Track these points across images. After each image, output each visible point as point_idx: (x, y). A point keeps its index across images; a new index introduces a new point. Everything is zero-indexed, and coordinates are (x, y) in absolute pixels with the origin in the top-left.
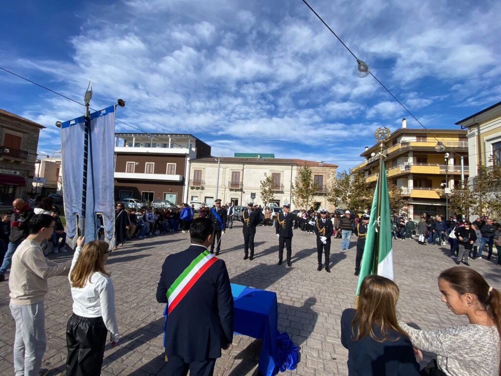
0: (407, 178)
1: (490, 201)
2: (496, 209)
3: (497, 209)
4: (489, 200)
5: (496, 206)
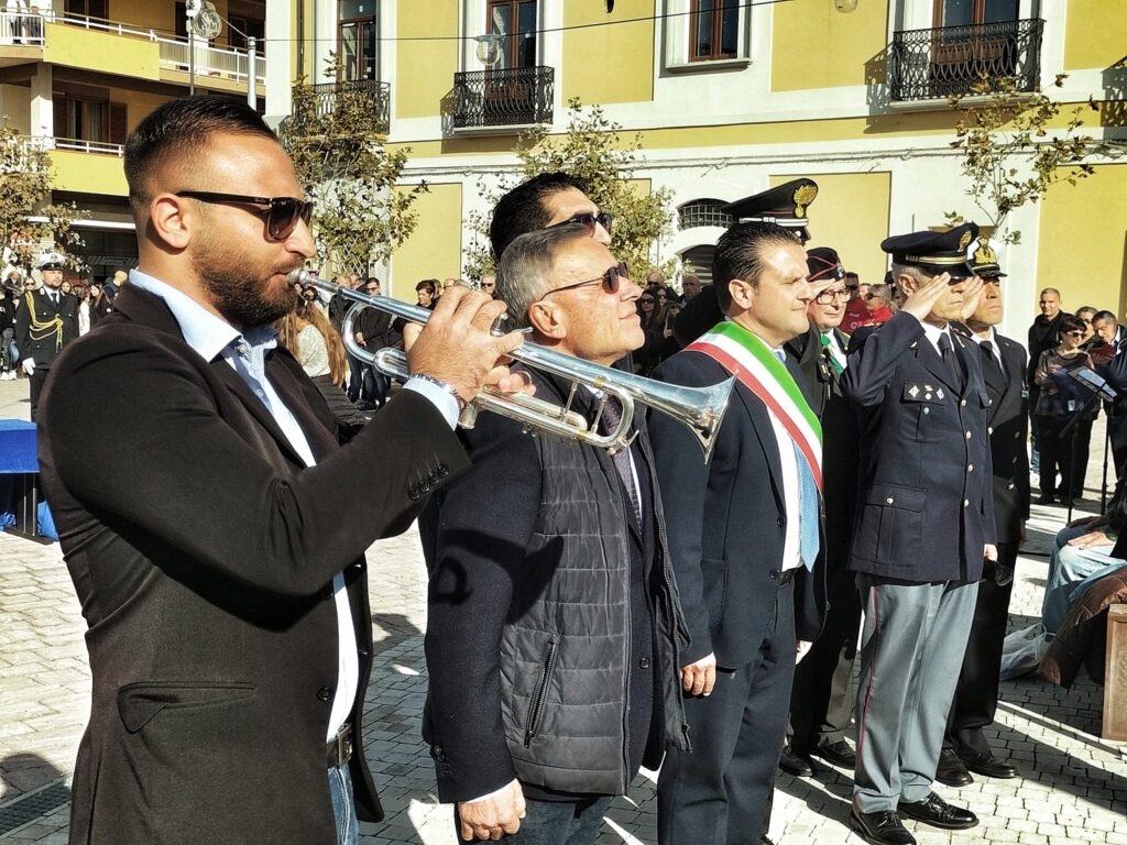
0: (28, 84)
1: (325, 216)
2: (337, 243)
3: (341, 243)
4: (323, 211)
5: (338, 232)
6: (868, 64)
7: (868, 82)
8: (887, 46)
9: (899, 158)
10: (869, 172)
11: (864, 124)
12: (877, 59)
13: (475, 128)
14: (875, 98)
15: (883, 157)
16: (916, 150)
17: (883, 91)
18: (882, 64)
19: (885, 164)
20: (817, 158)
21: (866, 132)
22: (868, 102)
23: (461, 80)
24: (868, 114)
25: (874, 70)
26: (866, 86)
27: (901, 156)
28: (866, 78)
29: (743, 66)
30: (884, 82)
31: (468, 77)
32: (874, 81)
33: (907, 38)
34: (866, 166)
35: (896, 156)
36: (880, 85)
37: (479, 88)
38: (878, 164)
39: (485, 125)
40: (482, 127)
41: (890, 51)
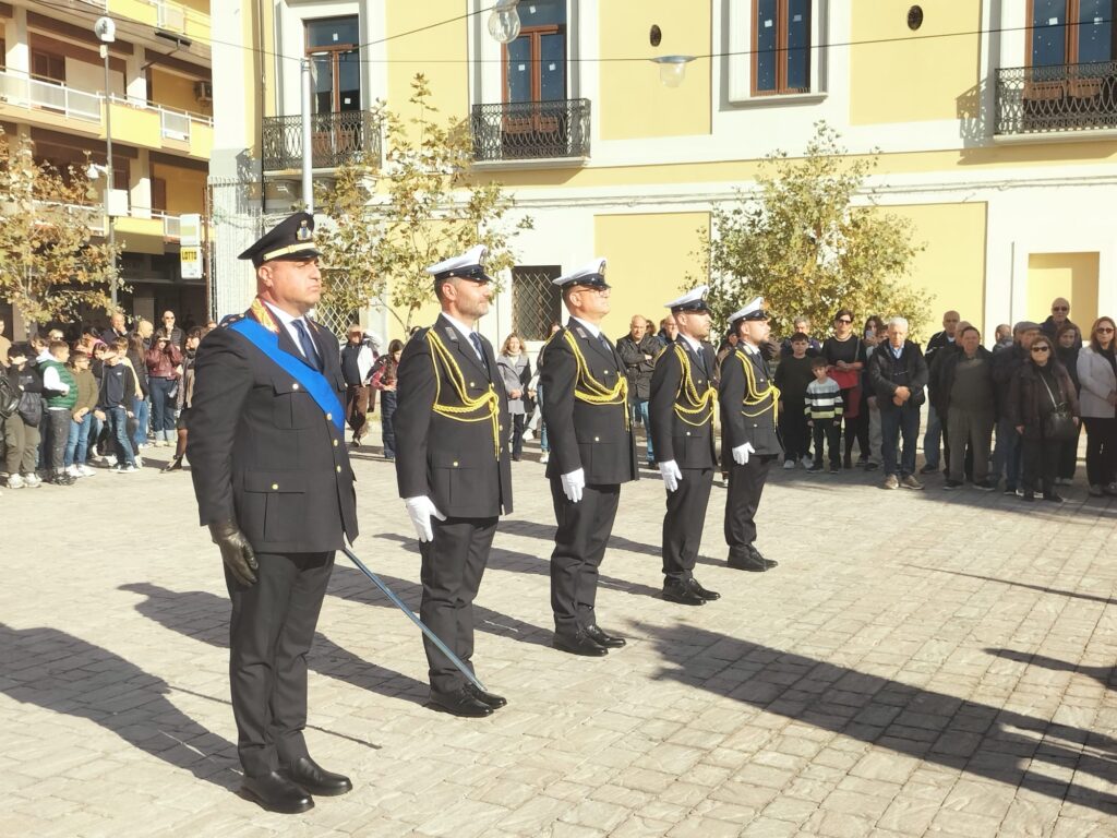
6: (959, 99)
7: (961, 117)
8: (979, 83)
9: (996, 190)
10: (963, 203)
11: (957, 157)
12: (969, 95)
13: (495, 162)
14: (969, 131)
15: (979, 188)
16: (1016, 181)
17: (977, 124)
18: (975, 99)
19: (982, 195)
20: (904, 189)
21: (960, 163)
22: (961, 135)
23: (477, 113)
24: (962, 147)
25: (966, 104)
26: (959, 121)
27: (998, 187)
28: (959, 112)
29: (819, 100)
30: (978, 117)
31: (484, 110)
32: (966, 115)
33: (1004, 75)
34: (959, 196)
35: (993, 187)
36: (974, 120)
37: (495, 121)
38: (974, 194)
39: (503, 159)
40: (501, 161)
41: (983, 87)
